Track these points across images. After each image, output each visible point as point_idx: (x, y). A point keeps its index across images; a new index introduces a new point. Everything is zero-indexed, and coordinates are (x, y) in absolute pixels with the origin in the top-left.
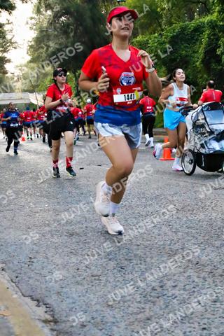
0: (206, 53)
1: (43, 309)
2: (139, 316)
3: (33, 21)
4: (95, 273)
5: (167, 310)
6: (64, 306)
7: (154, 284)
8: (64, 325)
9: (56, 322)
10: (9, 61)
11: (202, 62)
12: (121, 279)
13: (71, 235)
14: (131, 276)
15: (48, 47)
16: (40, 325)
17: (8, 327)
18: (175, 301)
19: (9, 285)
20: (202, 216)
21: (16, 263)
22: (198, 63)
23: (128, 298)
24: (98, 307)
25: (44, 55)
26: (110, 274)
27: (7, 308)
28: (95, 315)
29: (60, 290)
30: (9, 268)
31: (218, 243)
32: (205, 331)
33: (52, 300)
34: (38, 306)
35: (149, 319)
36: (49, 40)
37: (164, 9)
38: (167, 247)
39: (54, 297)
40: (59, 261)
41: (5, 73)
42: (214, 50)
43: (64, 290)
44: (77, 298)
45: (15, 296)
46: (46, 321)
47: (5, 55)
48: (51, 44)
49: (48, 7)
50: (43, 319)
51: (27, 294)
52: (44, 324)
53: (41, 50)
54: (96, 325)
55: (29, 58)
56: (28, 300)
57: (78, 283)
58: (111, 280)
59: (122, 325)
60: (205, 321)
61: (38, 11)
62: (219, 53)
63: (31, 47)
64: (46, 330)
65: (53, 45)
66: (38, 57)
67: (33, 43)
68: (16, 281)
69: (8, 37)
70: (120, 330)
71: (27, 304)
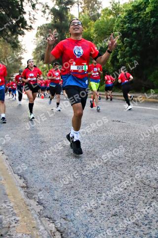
0: (113, 58)
1: (23, 180)
2: (68, 186)
3: (35, 41)
4: (50, 162)
5: (82, 183)
6: (33, 179)
7: (78, 169)
8: (31, 189)
9: (27, 187)
10: (23, 58)
11: (111, 61)
12: (62, 166)
13: (43, 142)
14: (67, 165)
15: (41, 52)
16: (20, 189)
17: (4, 190)
18: (87, 178)
19: (8, 168)
20: (105, 134)
21: (13, 156)
22: (109, 62)
23: (64, 176)
24: (49, 180)
25: (39, 56)
26: (58, 163)
27: (5, 180)
28: (47, 184)
29: (32, 171)
30: (10, 159)
31: (111, 149)
32: (99, 194)
33: (28, 176)
34: (20, 179)
35: (72, 187)
36: (42, 49)
37: (94, 37)
38: (87, 150)
39: (29, 174)
40: (34, 156)
41: (21, 64)
42: (116, 56)
43: (34, 171)
44: (40, 175)
45: (10, 173)
46: (23, 187)
47: (22, 56)
48: (42, 51)
49: (41, 34)
50: (22, 186)
51: (16, 172)
52: (21, 189)
53: (38, 54)
54: (46, 190)
55: (33, 57)
56: (16, 175)
57: (41, 167)
58: (58, 166)
59: (59, 190)
60: (100, 189)
61: (37, 36)
62: (118, 58)
63: (34, 52)
64: (22, 192)
65: (43, 52)
66: (37, 57)
67: (34, 50)
68: (12, 165)
69: (23, 47)
70: (58, 193)
71: (15, 178)
